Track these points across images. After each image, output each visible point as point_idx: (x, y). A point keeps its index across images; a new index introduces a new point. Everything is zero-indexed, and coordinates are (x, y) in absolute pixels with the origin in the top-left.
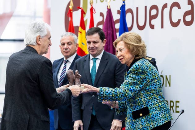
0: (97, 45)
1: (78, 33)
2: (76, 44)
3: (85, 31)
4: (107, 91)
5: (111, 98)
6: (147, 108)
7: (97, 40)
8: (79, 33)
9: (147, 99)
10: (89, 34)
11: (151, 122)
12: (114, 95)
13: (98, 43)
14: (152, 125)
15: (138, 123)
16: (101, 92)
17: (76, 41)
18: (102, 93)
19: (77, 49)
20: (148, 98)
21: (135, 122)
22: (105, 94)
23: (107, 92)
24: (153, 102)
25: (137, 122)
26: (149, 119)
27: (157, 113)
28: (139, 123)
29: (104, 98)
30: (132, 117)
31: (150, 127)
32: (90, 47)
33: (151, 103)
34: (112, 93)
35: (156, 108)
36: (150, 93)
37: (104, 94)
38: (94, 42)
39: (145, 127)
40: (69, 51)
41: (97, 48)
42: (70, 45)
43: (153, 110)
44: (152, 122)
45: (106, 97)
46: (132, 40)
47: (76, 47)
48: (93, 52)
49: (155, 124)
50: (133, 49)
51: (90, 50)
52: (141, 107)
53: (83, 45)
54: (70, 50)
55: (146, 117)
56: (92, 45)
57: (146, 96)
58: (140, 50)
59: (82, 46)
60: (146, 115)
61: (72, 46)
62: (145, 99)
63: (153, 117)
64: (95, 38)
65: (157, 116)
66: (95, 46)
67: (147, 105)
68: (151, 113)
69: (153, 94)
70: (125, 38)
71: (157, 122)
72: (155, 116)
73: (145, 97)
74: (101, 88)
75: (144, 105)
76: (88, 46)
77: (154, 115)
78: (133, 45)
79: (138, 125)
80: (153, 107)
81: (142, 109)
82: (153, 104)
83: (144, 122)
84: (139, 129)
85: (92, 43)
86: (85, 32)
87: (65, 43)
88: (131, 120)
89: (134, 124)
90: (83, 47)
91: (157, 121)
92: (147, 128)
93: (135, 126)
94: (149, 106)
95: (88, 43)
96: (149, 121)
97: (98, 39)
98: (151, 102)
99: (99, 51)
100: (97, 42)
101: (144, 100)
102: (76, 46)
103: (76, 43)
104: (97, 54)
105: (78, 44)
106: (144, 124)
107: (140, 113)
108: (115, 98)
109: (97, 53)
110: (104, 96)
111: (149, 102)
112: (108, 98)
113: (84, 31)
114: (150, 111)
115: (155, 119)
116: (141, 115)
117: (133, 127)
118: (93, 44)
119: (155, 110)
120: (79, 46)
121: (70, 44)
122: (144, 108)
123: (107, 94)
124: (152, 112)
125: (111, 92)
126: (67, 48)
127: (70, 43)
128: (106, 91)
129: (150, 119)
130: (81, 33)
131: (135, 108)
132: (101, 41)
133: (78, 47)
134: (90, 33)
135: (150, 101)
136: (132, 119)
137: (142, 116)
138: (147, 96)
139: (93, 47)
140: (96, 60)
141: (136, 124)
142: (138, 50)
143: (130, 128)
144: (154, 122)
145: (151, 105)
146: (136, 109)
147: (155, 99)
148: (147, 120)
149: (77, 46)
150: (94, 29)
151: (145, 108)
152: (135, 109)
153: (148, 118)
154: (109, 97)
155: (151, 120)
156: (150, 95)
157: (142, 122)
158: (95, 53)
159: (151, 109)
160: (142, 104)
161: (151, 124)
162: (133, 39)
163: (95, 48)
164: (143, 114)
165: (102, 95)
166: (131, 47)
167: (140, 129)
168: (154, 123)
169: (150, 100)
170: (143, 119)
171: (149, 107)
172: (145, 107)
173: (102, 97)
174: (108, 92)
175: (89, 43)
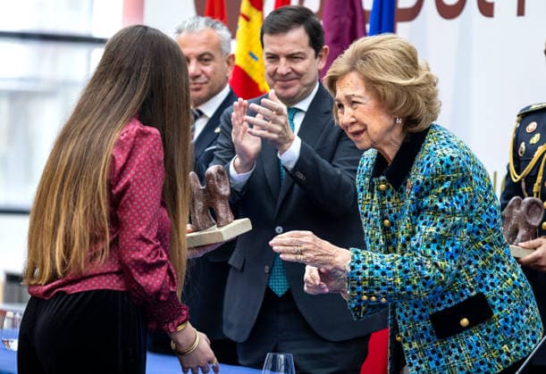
0: (300, 66)
1: (237, 21)
2: (227, 57)
3: (263, 15)
4: (375, 263)
5: (390, 289)
6: (480, 295)
7: (302, 50)
8: (241, 21)
9: (476, 266)
10: (272, 28)
11: (502, 344)
12: (398, 281)
13: (303, 59)
14: (508, 354)
15: (456, 349)
16: (357, 265)
17: (225, 48)
18: (361, 270)
19: (230, 74)
20: (480, 263)
21: (443, 349)
22: (371, 273)
23: (377, 268)
24: (496, 276)
25: (453, 346)
26: (491, 335)
27: (516, 311)
28: (460, 351)
29: (365, 288)
30: (431, 333)
31: (499, 360)
32: (275, 72)
33: (493, 280)
34: (394, 273)
35: (509, 293)
36: (484, 243)
37: (366, 272)
38: (292, 57)
39: (482, 363)
40: (206, 83)
41: (299, 75)
42: (208, 63)
43: (502, 301)
44: (507, 342)
45: (371, 282)
46: (388, 67)
47: (226, 65)
48: (285, 88)
49: (518, 349)
50: (397, 100)
51: (275, 81)
52: (462, 295)
53: (253, 61)
54: (208, 77)
55: (482, 330)
56: (283, 67)
57: (472, 259)
58: (419, 98)
59: (249, 62)
60: (483, 322)
61: (212, 64)
62: (471, 267)
63: (506, 328)
64: (295, 42)
65: (517, 320)
66: (293, 70)
67: (481, 286)
68: (496, 313)
69: (491, 244)
70: (364, 59)
71: (521, 344)
72: (513, 323)
73: (470, 263)
74: (357, 253)
75: (471, 290)
76: (271, 67)
77: (507, 320)
78: (394, 83)
79: (457, 358)
80: (501, 292)
81: (465, 301)
82: (498, 281)
83: (478, 344)
84: (461, 369)
85: (283, 60)
86: (262, 19)
87: (192, 56)
88: (429, 340)
89: (440, 356)
90: (253, 67)
91: (520, 338)
92: (490, 365)
93: (447, 361)
94: (488, 289)
95: (268, 58)
96: (494, 341)
97: (303, 47)
98: (492, 276)
99: (305, 86)
100: (300, 56)
101: (468, 270)
102: (228, 63)
103: (227, 54)
104: (300, 94)
105: (233, 57)
106: (477, 352)
107: (461, 318)
108: (403, 289)
109: (299, 92)
110: (364, 279)
111: (484, 275)
112: (378, 289)
113: (259, 13)
114: (494, 307)
115: (513, 331)
116: (465, 322)
117: (437, 363)
118: (288, 63)
119: (509, 301)
120: (239, 62)
121: (206, 60)
122: (469, 298)
123: (376, 271)
124: (500, 309)
125: (388, 269)
126: (199, 72)
127: (206, 57)
128: (372, 262)
129: (496, 333)
130: (247, 19)
131: (439, 301)
132: (312, 52)
133: (232, 64)
134: (277, 25)
135: (488, 272)
136: (434, 338)
137: (468, 327)
138: (477, 258)
139: (289, 73)
140: (294, 114)
141: (450, 353)
142: (412, 102)
143: (424, 369)
144: (513, 343)
145: (492, 284)
146: (445, 305)
147: (498, 261)
148: (487, 339)
149: (231, 61)
150: (290, 13)
151: (475, 296)
152: (439, 305)
153: (489, 331)
154: (384, 284)
155: (500, 338)
156: (484, 250)
157: (470, 348)
158: (292, 91)
159: (494, 299)
160: (464, 287)
161: (501, 352)
162: (392, 62)
163: (293, 75)
164: (469, 319)
165: (359, 273)
166: (389, 94)
167: (464, 372)
168: (514, 347)
169: (487, 268)
170: (472, 335)
171: (486, 293)
172: (474, 293)
173: (359, 284)
174: (381, 266)
175: (274, 57)
